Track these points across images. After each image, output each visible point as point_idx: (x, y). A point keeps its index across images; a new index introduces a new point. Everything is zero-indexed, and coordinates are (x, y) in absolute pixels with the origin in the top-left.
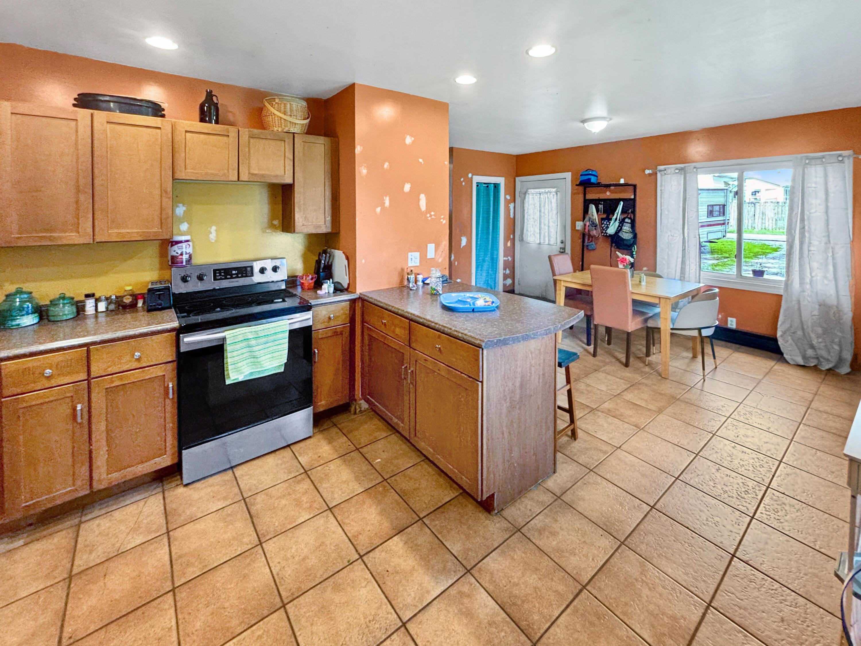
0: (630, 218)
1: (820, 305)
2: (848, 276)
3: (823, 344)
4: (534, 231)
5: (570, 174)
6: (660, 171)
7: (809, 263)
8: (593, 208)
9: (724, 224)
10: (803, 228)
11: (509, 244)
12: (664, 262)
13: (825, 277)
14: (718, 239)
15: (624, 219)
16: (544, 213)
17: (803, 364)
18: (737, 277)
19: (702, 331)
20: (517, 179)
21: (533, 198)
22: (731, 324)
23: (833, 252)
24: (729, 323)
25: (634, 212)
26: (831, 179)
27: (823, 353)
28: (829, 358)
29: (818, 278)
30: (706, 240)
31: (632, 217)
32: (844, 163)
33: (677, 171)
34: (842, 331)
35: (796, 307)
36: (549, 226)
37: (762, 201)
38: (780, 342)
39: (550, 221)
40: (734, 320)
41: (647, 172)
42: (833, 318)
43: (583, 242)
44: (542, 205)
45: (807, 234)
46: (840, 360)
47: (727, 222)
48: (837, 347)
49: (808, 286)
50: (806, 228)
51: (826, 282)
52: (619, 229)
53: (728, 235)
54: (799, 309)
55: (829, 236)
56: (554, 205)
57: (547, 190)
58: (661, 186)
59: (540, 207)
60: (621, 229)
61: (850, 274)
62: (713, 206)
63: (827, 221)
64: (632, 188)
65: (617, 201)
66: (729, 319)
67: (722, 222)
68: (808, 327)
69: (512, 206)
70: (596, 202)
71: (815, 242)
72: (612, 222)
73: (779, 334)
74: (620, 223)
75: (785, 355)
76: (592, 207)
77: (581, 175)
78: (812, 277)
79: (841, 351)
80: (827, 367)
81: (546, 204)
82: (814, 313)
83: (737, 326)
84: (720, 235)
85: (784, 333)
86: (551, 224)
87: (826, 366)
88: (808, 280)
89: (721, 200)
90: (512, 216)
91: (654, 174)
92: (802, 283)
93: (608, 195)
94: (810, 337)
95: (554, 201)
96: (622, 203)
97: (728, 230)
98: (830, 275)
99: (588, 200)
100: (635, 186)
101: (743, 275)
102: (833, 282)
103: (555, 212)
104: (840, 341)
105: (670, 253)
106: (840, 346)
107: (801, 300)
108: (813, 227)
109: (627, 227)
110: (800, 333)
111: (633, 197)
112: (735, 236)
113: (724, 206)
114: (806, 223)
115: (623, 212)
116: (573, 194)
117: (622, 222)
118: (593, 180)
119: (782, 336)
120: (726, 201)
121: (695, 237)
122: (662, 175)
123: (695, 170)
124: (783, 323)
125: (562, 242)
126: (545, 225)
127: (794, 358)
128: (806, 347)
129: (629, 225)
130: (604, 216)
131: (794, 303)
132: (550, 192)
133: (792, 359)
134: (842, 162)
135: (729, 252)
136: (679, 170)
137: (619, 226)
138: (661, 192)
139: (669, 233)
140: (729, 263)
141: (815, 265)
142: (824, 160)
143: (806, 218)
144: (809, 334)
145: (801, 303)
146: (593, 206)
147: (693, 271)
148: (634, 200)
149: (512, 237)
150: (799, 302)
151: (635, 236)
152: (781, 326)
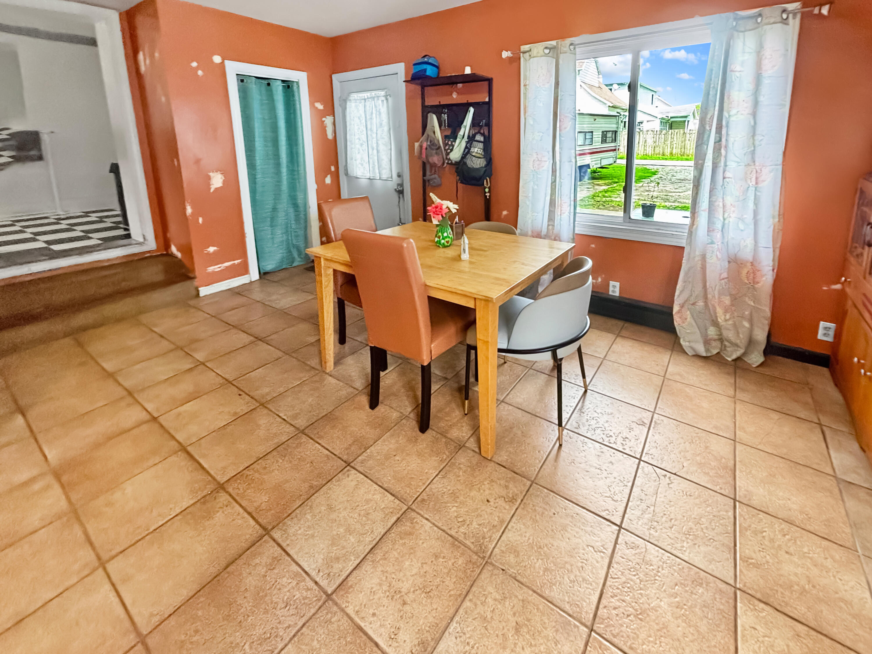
0: (483, 135)
1: (729, 262)
2: (774, 217)
3: (730, 322)
4: (362, 159)
5: (402, 65)
6: (524, 52)
7: (723, 198)
8: (434, 119)
9: (615, 150)
10: (718, 141)
11: (328, 180)
12: (528, 203)
13: (741, 219)
14: (610, 165)
15: (474, 136)
16: (371, 130)
17: (704, 354)
18: (624, 222)
19: (558, 351)
20: (334, 77)
21: (356, 106)
22: (613, 291)
23: (757, 178)
24: (611, 289)
25: (489, 125)
26: (767, 52)
27: (730, 335)
28: (738, 342)
29: (731, 220)
30: (599, 166)
31: (486, 133)
32: (787, 24)
33: (547, 51)
34: (756, 299)
35: (699, 265)
36: (378, 152)
37: (645, 130)
38: (677, 321)
39: (380, 142)
40: (617, 284)
41: (505, 54)
42: (746, 281)
43: (424, 175)
44: (368, 117)
45: (723, 151)
46: (751, 342)
47: (617, 148)
48: (747, 324)
49: (719, 235)
50: (724, 140)
51: (741, 226)
52: (467, 152)
53: (618, 161)
54: (704, 268)
55: (753, 153)
56: (384, 116)
57: (373, 93)
58: (525, 79)
59: (366, 121)
60: (469, 152)
61: (777, 213)
62: (606, 131)
63: (754, 128)
64: (486, 83)
65: (466, 106)
66: (612, 283)
67: (614, 148)
68: (714, 297)
69: (328, 121)
70: (438, 109)
71: (732, 165)
72: (458, 141)
73: (676, 309)
74: (467, 143)
75: (682, 341)
76: (432, 119)
77: (415, 64)
78: (724, 219)
79: (751, 330)
80: (734, 357)
81: (374, 115)
82: (722, 276)
83: (620, 293)
84: (611, 161)
85: (682, 306)
86: (382, 148)
87: (731, 355)
88: (719, 226)
89: (613, 127)
90: (330, 136)
91: (515, 60)
92: (710, 230)
93: (455, 98)
94: (715, 313)
95: (384, 110)
96: (472, 110)
97: (618, 157)
98: (749, 216)
99: (427, 106)
100: (490, 81)
101: (632, 217)
102: (752, 226)
103: (386, 129)
104: (751, 314)
105: (536, 187)
106: (751, 321)
107: (708, 256)
108: (731, 140)
109: (477, 149)
110: (701, 304)
111: (487, 100)
112: (624, 162)
113: (616, 132)
114: (724, 131)
115: (474, 124)
116: (409, 98)
117: (471, 139)
118: (430, 71)
119: (679, 312)
120: (618, 128)
121: (571, 161)
122: (525, 59)
123: (572, 47)
124: (681, 292)
125: (399, 176)
126: (373, 149)
127: (692, 344)
128: (708, 323)
129: (481, 145)
130: (448, 133)
131: (697, 259)
132: (378, 97)
133: (692, 348)
134: (785, 22)
135: (618, 177)
136: (550, 49)
137: (466, 147)
138: (526, 89)
139: (535, 156)
140: (617, 188)
141: (729, 200)
142: (759, 20)
143: (724, 123)
144: (714, 307)
145: (708, 260)
146: (434, 117)
147: (565, 216)
148: (489, 104)
149: (333, 168)
150: (704, 257)
151: (489, 161)
152: (679, 296)
